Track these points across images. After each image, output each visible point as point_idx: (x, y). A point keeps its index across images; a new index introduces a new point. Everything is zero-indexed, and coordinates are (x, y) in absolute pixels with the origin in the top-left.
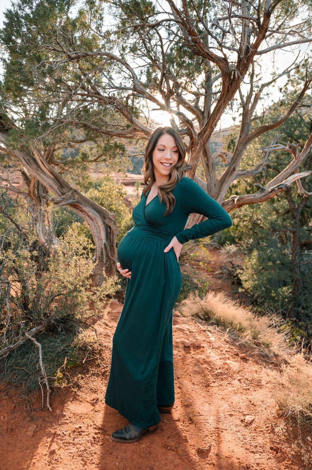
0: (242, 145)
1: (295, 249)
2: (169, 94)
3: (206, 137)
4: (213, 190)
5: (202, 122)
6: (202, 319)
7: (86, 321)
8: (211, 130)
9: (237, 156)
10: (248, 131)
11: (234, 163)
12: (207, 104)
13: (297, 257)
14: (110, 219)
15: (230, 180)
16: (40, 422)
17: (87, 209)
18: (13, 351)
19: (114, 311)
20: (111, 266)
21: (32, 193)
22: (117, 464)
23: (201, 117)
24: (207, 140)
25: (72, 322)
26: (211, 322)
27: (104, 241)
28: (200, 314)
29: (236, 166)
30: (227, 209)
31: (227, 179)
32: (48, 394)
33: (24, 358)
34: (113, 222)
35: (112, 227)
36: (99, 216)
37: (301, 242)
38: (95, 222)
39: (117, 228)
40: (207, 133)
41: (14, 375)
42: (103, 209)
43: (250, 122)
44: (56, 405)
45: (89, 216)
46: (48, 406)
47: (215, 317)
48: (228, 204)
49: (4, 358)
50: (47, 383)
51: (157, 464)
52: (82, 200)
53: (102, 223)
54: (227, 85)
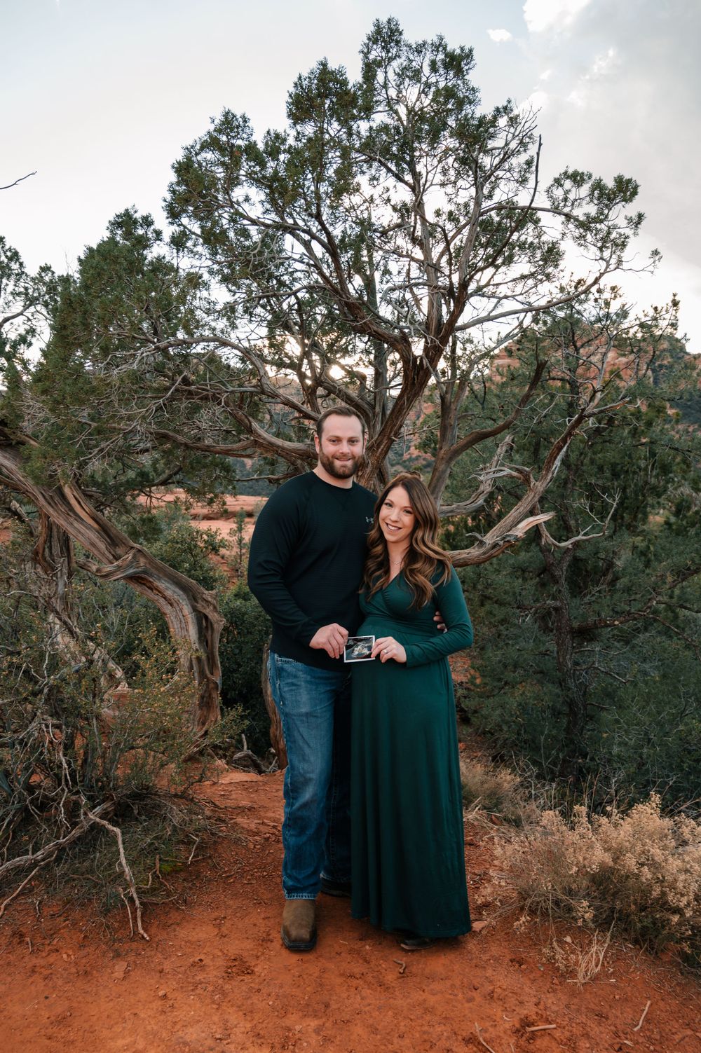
0: (444, 462)
1: (563, 641)
3: (380, 454)
5: (372, 423)
8: (389, 443)
10: (454, 437)
13: (568, 657)
14: (207, 601)
16: (133, 958)
17: (162, 585)
18: (64, 849)
20: (210, 695)
21: (40, 556)
22: (271, 1003)
23: (370, 415)
24: (383, 459)
25: (157, 798)
27: (195, 645)
32: (139, 913)
33: (84, 861)
34: (211, 608)
35: (210, 617)
36: (184, 597)
37: (572, 628)
38: (178, 609)
39: (220, 619)
40: (382, 447)
41: (73, 887)
42: (192, 582)
43: (455, 422)
44: (153, 930)
45: (165, 598)
46: (142, 931)
49: (50, 862)
50: (135, 896)
51: (335, 998)
52: (154, 567)
53: (191, 610)
54: (411, 374)
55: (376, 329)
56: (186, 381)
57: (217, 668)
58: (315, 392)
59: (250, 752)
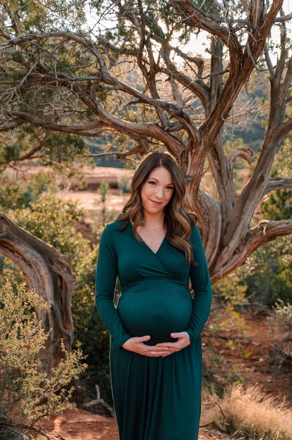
0: (272, 140)
2: (153, 70)
3: (212, 133)
4: (230, 212)
5: (208, 105)
6: (222, 432)
7: (32, 425)
8: (220, 124)
9: (266, 158)
10: (281, 118)
11: (261, 168)
12: (215, 75)
14: (61, 264)
15: (257, 195)
17: (22, 248)
19: (70, 421)
23: (207, 97)
24: (215, 137)
25: (11, 428)
26: (236, 433)
27: (51, 302)
28: (218, 422)
29: (265, 173)
30: (255, 243)
31: (252, 194)
34: (65, 269)
35: (64, 277)
36: (42, 259)
38: (36, 270)
39: (72, 279)
40: (213, 127)
42: (48, 247)
43: (283, 103)
45: (25, 260)
47: (242, 425)
48: (255, 234)
52: (14, 233)
53: (48, 271)
54: (237, 62)
55: (204, 22)
56: (40, 69)
57: (70, 322)
58: (154, 77)
59: (102, 401)
